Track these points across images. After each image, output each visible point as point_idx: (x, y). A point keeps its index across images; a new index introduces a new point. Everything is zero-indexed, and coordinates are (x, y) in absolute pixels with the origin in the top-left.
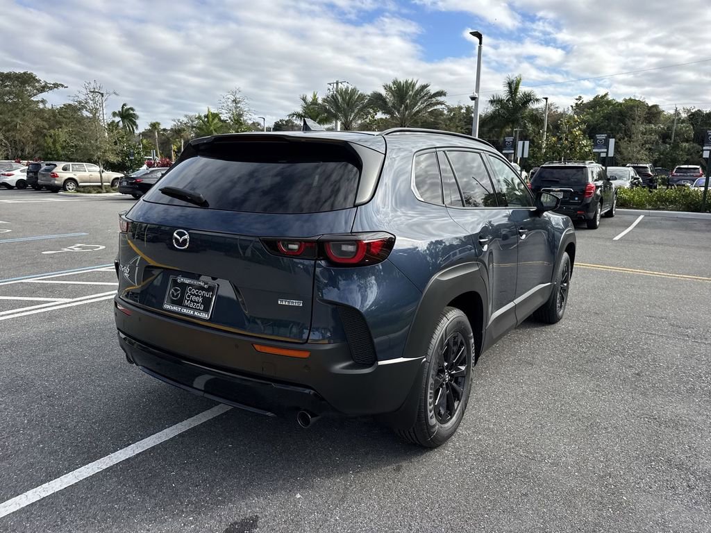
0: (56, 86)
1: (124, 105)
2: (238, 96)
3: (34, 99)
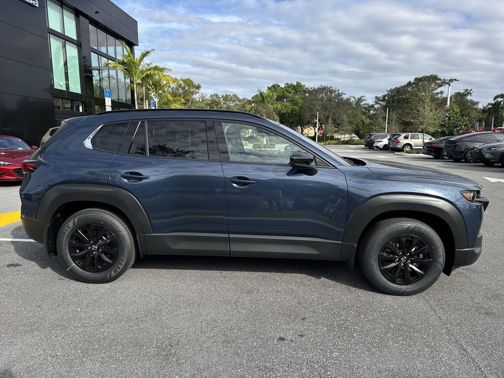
0: (451, 81)
3: (435, 92)
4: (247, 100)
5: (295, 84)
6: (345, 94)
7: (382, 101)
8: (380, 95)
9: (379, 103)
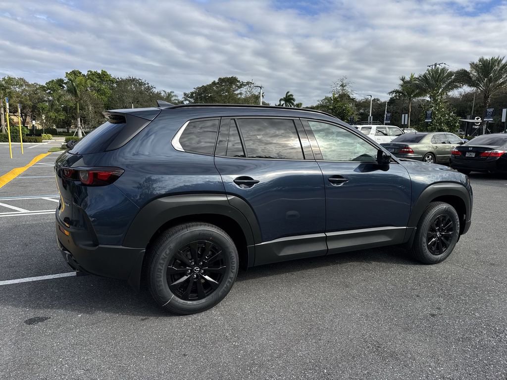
0: (248, 83)
1: (288, 92)
2: (344, 82)
3: (236, 92)
4: (39, 85)
5: (100, 73)
6: (155, 88)
7: (191, 97)
8: (188, 92)
9: (188, 100)
